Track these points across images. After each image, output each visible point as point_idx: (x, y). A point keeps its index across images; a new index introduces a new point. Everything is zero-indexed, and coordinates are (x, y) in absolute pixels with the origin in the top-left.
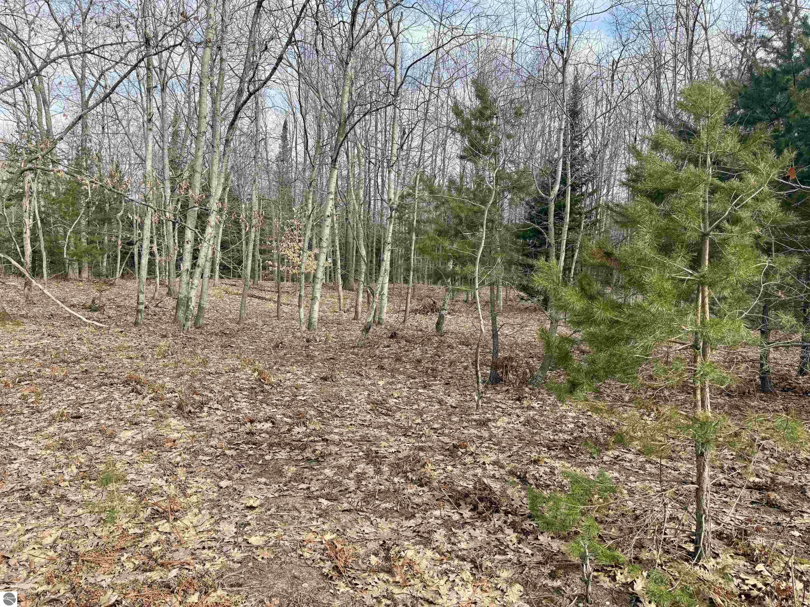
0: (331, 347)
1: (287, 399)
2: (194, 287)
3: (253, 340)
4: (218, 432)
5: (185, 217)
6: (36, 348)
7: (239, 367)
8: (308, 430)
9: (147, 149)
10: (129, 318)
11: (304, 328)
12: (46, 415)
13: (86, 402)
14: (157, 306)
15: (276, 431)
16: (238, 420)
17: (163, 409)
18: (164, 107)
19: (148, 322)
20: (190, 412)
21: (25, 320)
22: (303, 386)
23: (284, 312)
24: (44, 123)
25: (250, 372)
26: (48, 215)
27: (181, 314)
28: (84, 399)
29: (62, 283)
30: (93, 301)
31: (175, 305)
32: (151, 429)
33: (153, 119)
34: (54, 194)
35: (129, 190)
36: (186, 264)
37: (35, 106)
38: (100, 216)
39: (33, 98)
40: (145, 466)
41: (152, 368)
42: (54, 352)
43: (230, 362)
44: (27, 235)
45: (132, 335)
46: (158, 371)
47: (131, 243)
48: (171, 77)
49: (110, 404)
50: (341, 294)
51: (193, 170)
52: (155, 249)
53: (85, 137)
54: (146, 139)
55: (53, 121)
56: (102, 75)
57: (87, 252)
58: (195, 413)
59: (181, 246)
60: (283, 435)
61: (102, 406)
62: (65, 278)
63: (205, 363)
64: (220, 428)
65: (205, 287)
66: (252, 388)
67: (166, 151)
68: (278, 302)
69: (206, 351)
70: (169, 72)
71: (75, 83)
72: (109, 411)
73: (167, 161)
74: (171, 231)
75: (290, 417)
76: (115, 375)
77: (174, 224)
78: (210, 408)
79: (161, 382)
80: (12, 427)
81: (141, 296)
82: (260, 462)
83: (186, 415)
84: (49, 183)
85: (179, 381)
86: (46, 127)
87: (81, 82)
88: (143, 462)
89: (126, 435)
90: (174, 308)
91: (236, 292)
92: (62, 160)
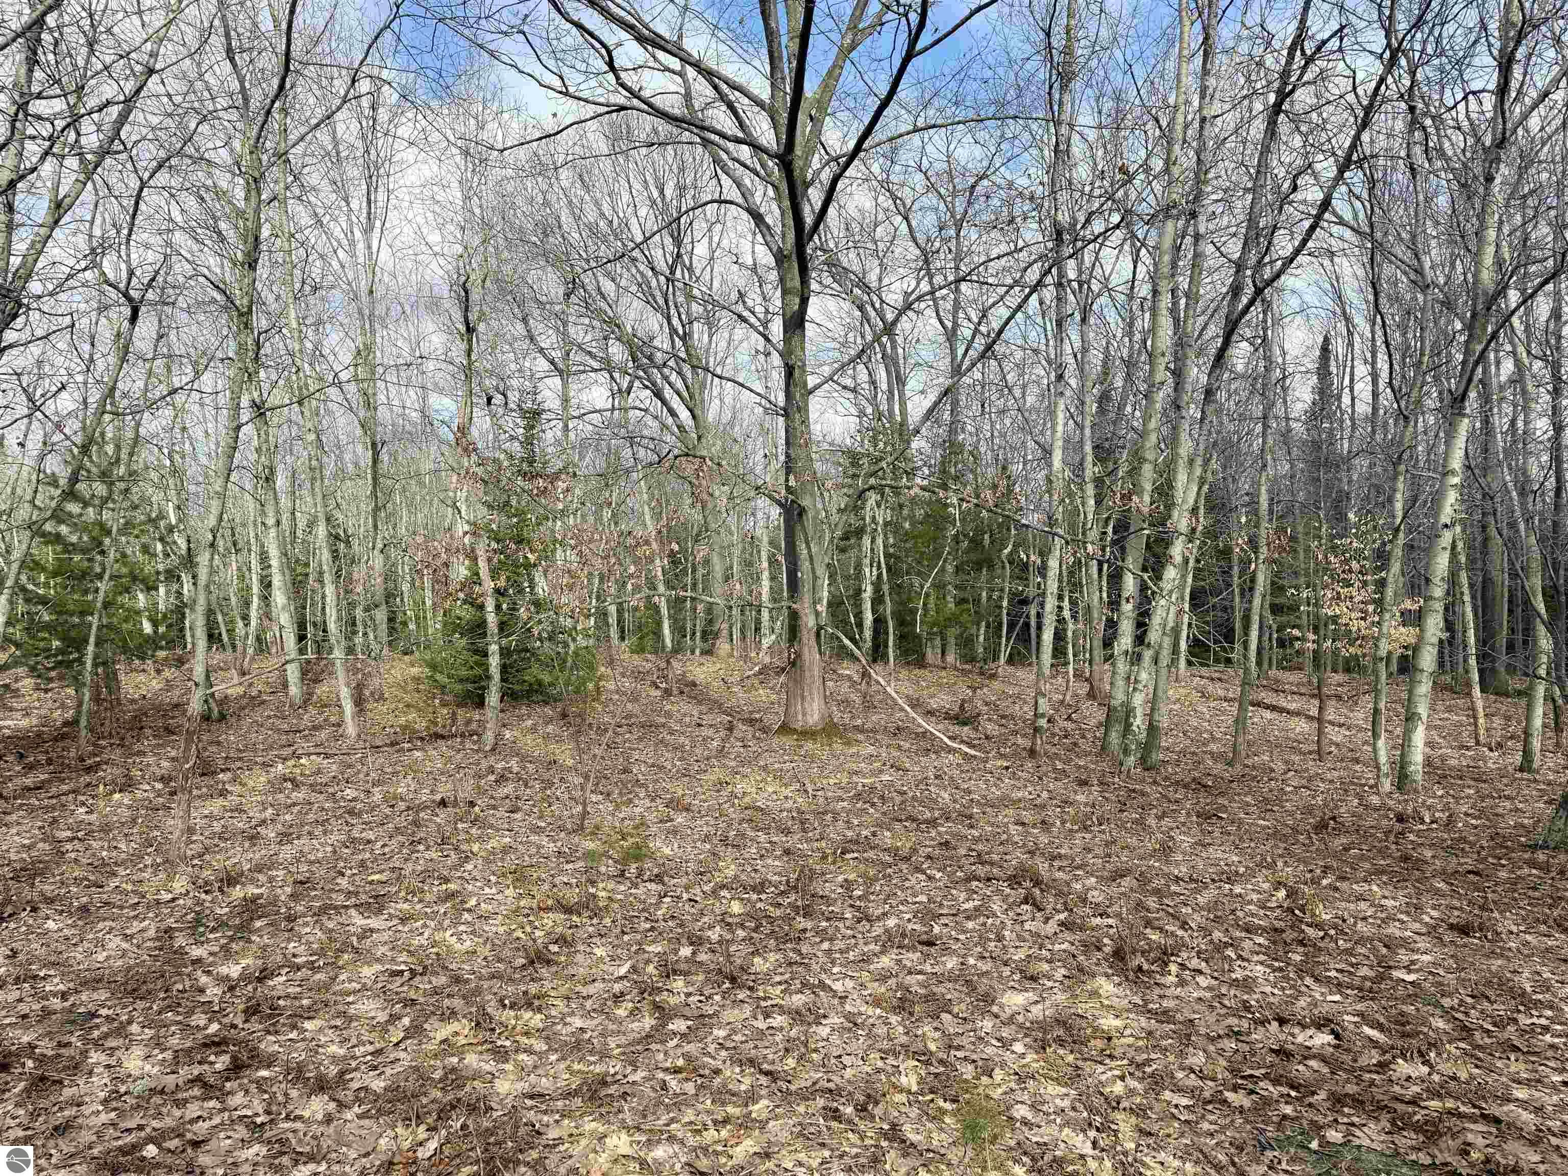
0: (1464, 840)
1: (1364, 971)
2: (1140, 687)
3: (1266, 805)
4: (1203, 1031)
5: (1123, 550)
6: (873, 788)
7: (1242, 870)
8: (1436, 1078)
9: (1054, 431)
10: (1020, 741)
11: (1387, 785)
12: (878, 930)
13: (945, 911)
14: (1069, 718)
15: (1347, 1058)
16: (1247, 1008)
17: (1084, 953)
18: (1085, 350)
19: (1054, 750)
20: (1140, 969)
21: (860, 737)
22: (1405, 943)
23: (1332, 743)
24: (897, 412)
25: (1266, 886)
26: (897, 558)
27: (1114, 737)
28: (941, 905)
29: (917, 671)
30: (962, 707)
31: (1103, 718)
32: (1061, 997)
33: (1067, 375)
34: (907, 525)
35: (1021, 509)
36: (1125, 641)
37: (884, 387)
38: (973, 556)
39: (882, 375)
40: (1050, 1088)
41: (1063, 852)
42: (898, 799)
43: (1220, 855)
44: (868, 593)
45: (1024, 775)
46: (1073, 860)
47: (1025, 602)
48: (1099, 295)
49: (984, 924)
50: (1480, 704)
51: (1138, 459)
52: (1066, 614)
53: (954, 427)
54: (1051, 413)
55: (909, 405)
56: (984, 316)
57: (953, 620)
58: (1150, 973)
59: (1114, 604)
60: (1367, 1076)
61: (970, 925)
62: (921, 663)
63: (1166, 851)
64: (1207, 1022)
65: (1161, 685)
66: (1276, 930)
67: (1088, 432)
68: (1320, 720)
69: (1167, 822)
70: (1095, 286)
71: (942, 339)
72: (983, 941)
73: (1088, 448)
74: (1096, 576)
75: (1380, 1027)
76: (995, 857)
77: (1100, 564)
78: (1183, 966)
79: (1078, 886)
80: (826, 945)
81: (1041, 701)
82: (1314, 1145)
83: (1131, 975)
84: (901, 506)
85: (1114, 890)
86: (899, 419)
87: (951, 335)
88: (1045, 1076)
89: (1014, 1000)
90: (1101, 724)
91: (1221, 693)
92: (920, 468)
